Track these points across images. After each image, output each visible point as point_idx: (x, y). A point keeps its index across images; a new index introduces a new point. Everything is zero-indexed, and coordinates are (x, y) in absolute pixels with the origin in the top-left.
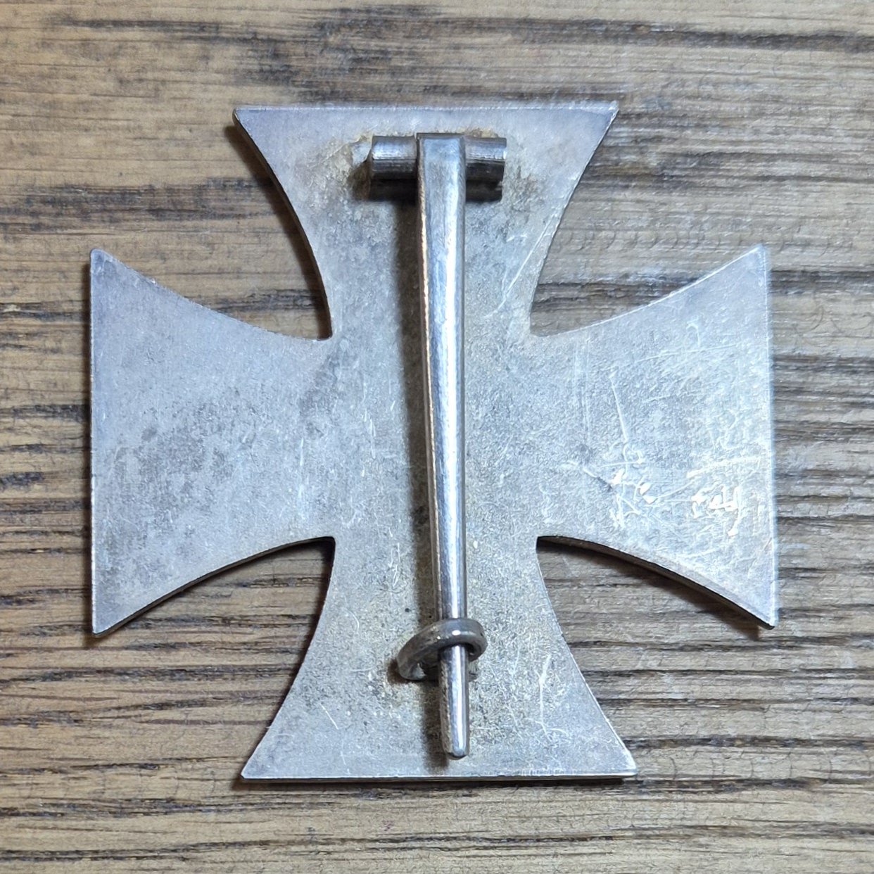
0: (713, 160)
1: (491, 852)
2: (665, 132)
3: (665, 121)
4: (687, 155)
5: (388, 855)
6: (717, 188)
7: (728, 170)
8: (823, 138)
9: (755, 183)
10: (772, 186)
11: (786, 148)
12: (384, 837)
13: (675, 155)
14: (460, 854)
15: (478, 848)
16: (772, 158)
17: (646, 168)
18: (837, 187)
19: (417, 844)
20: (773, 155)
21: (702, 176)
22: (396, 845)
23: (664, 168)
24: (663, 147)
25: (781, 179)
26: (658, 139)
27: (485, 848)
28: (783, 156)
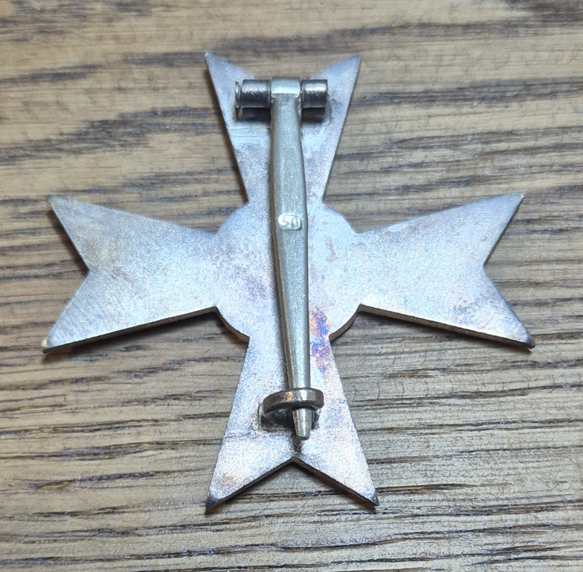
5: (471, 434)
14: (518, 431)
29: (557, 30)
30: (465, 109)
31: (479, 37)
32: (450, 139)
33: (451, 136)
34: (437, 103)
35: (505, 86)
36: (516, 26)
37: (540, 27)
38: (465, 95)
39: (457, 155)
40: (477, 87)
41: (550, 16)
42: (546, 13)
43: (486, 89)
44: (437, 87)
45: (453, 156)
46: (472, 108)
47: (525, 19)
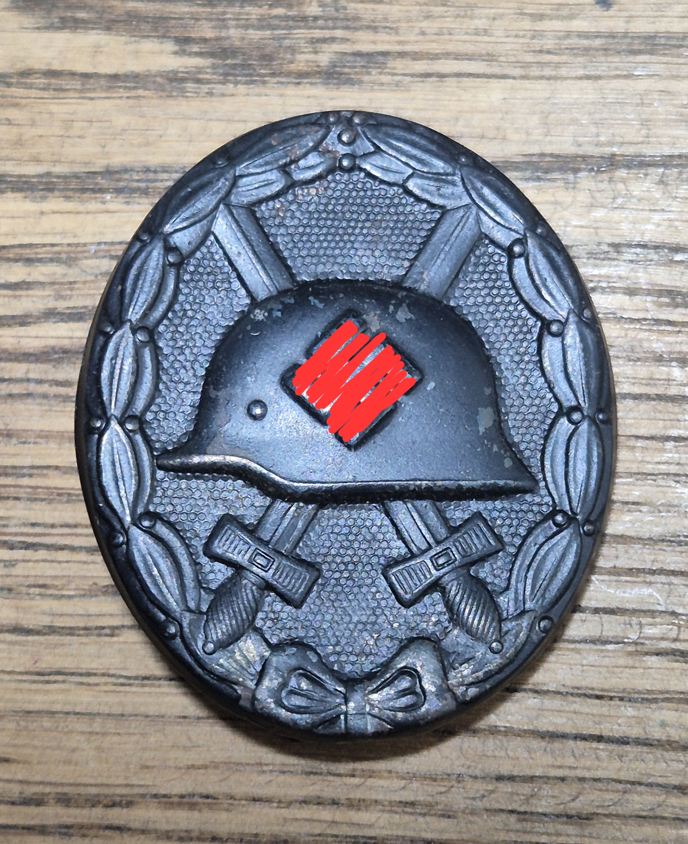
0: (380, 59)
1: (127, 688)
2: (339, 33)
3: (339, 24)
4: (358, 54)
5: (34, 686)
6: (382, 84)
7: (394, 68)
8: (486, 39)
9: (418, 79)
10: (434, 82)
11: (451, 48)
12: (31, 670)
13: (345, 53)
14: (98, 688)
15: (115, 685)
16: (435, 57)
17: (318, 66)
18: (495, 83)
19: (60, 678)
20: (437, 54)
21: (369, 73)
22: (41, 678)
23: (335, 66)
24: (337, 47)
25: (442, 76)
26: (333, 40)
27: (123, 685)
28: (447, 55)
29: (242, 88)
30: (93, 206)
31: (128, 95)
32: (66, 249)
33: (69, 245)
34: (56, 193)
35: (155, 172)
36: (183, 80)
37: (219, 83)
38: (97, 184)
39: (73, 273)
40: (117, 172)
41: (234, 66)
42: (229, 62)
43: (126, 176)
44: (58, 169)
45: (65, 275)
46: (104, 203)
47: (200, 70)
